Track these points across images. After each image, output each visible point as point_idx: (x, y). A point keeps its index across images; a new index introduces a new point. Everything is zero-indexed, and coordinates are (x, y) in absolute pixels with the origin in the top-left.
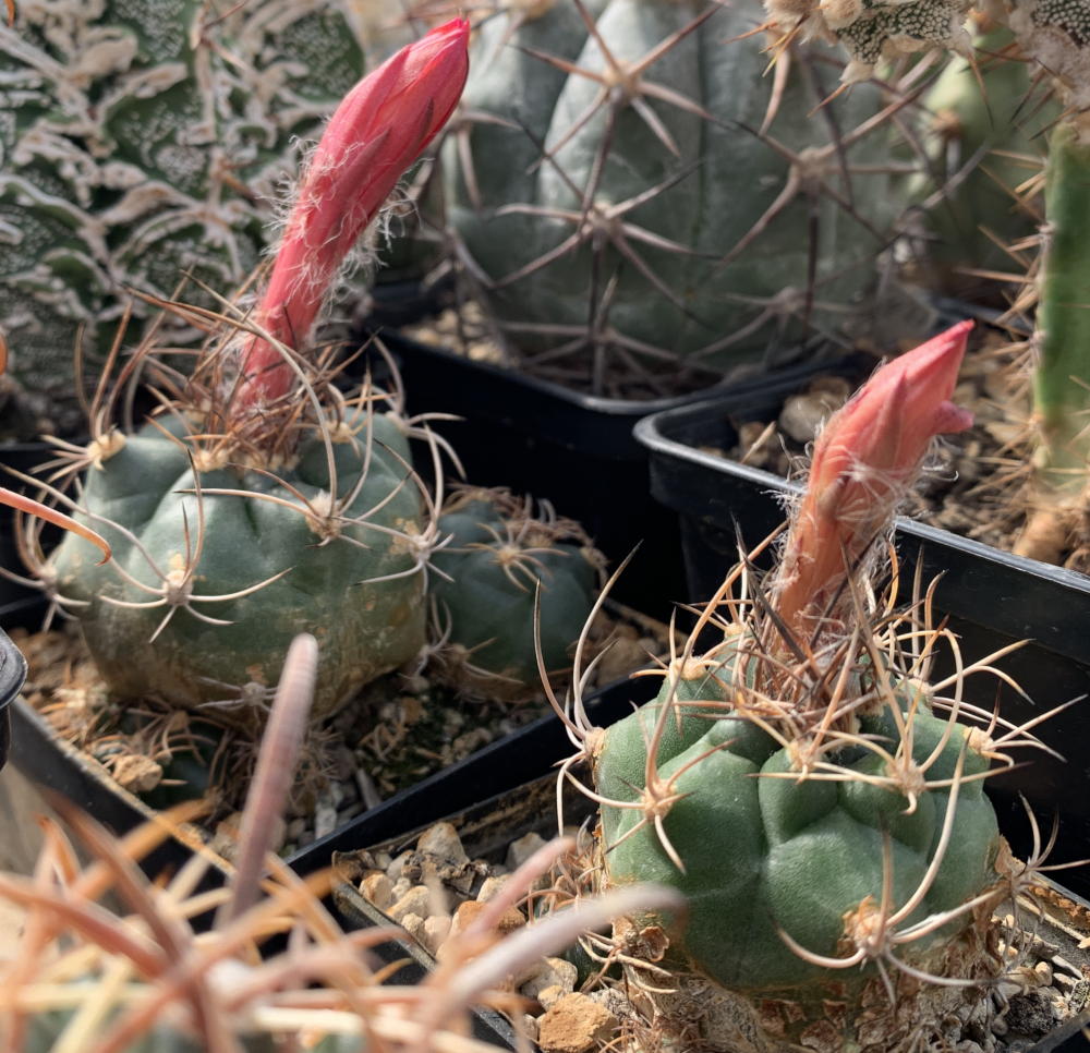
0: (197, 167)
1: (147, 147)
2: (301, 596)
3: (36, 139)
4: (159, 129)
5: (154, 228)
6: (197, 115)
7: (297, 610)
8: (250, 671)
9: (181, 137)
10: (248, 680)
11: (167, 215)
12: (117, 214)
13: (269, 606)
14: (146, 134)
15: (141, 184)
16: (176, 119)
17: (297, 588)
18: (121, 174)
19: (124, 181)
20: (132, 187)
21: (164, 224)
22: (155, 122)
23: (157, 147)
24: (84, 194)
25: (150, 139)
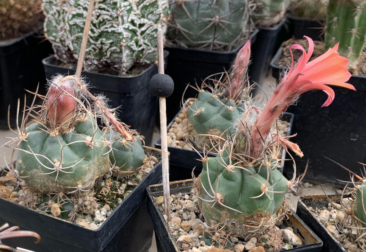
0: (157, 18)
1: (146, 15)
2: (86, 162)
3: (131, 16)
4: (149, 11)
5: (149, 30)
6: (158, 8)
7: (86, 165)
8: (78, 183)
9: (154, 12)
10: (78, 185)
11: (151, 28)
12: (143, 29)
13: (80, 166)
14: (146, 12)
15: (148, 22)
16: (152, 9)
17: (85, 160)
18: (144, 21)
19: (145, 22)
20: (146, 23)
21: (151, 29)
22: (148, 10)
23: (148, 14)
24: (138, 26)
25: (147, 13)
